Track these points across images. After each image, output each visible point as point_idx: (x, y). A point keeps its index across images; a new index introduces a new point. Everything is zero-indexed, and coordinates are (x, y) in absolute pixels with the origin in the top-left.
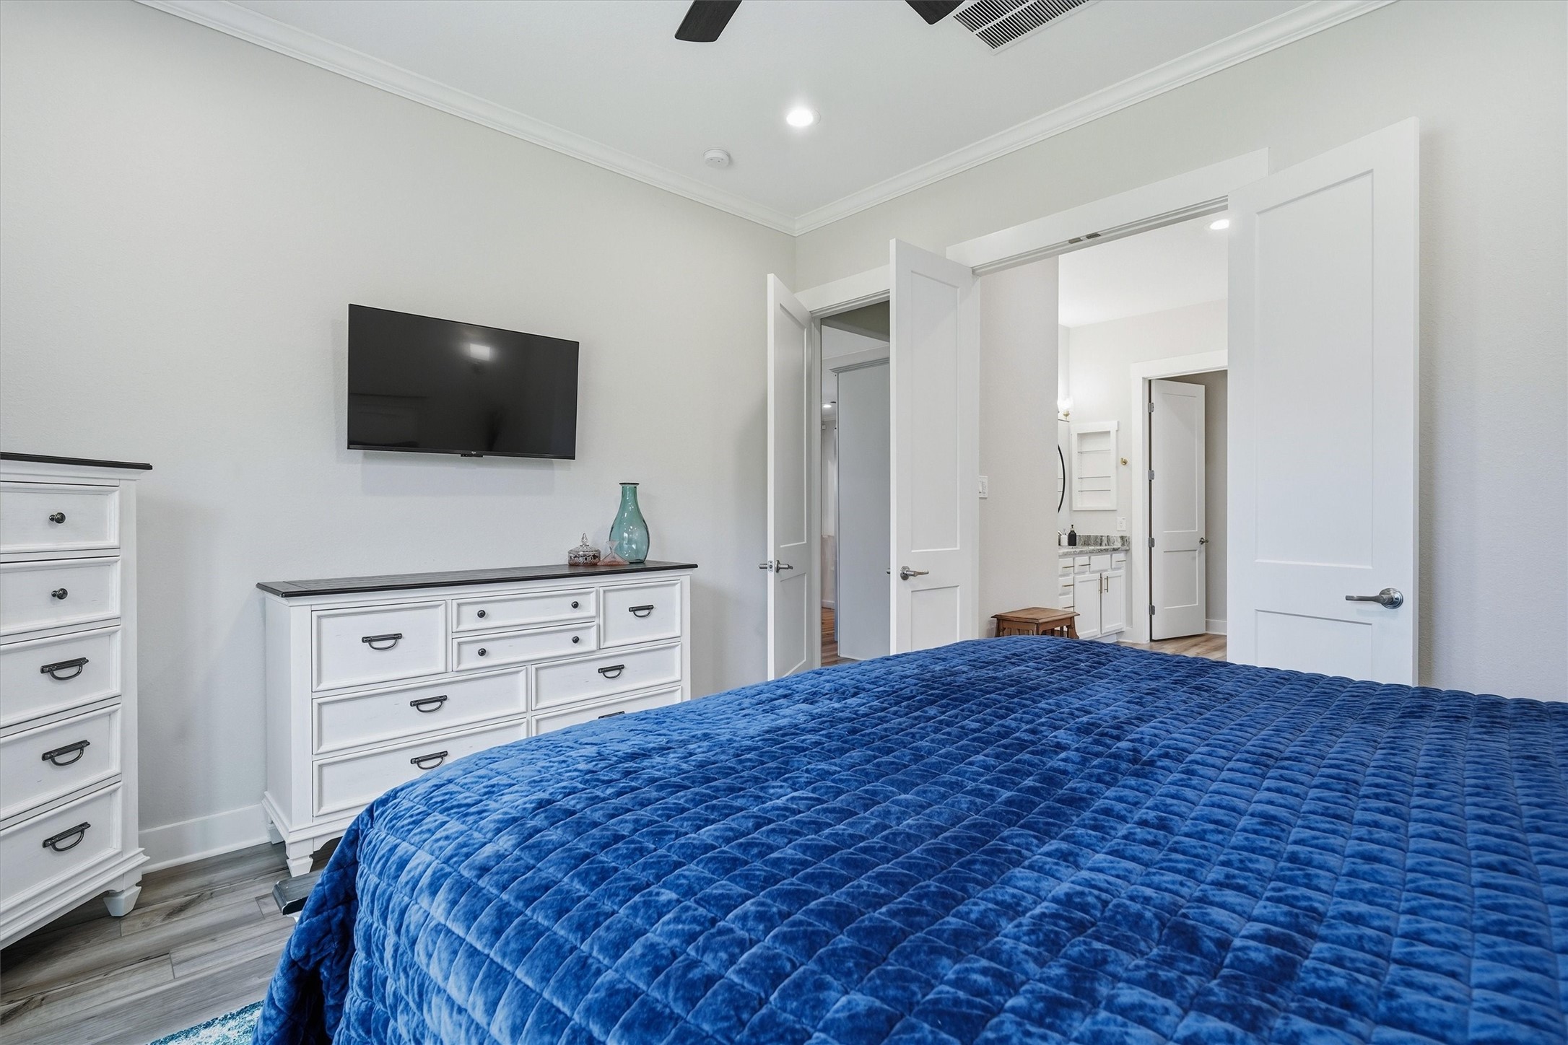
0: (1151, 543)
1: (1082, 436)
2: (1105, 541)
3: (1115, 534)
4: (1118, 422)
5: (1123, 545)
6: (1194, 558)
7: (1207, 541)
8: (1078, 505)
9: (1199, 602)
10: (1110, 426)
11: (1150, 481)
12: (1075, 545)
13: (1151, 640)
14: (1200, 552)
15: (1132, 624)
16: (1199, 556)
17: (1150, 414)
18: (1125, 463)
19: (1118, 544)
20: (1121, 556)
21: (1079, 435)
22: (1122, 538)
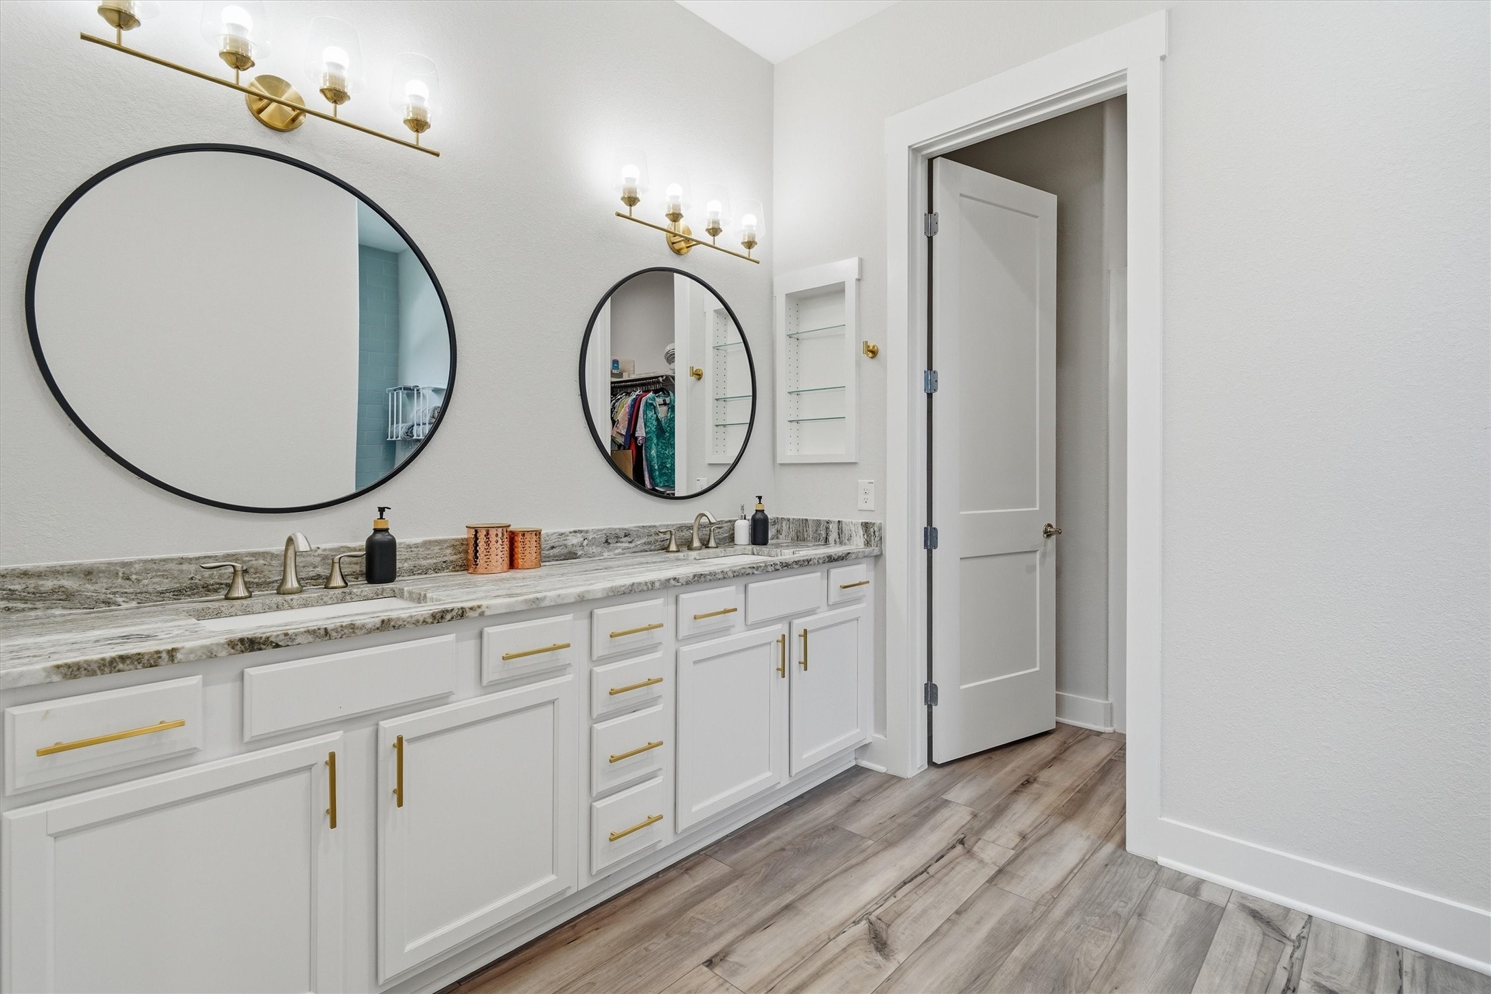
0: (930, 538)
1: (801, 300)
2: (833, 536)
3: (853, 520)
4: (861, 261)
5: (868, 543)
6: (1031, 569)
7: (1059, 532)
8: (787, 453)
9: (1041, 663)
10: (845, 269)
11: (930, 396)
12: (765, 543)
13: (931, 763)
14: (1044, 555)
15: (885, 728)
16: (1042, 563)
17: (930, 240)
18: (874, 353)
19: (857, 543)
20: (859, 572)
21: (790, 297)
22: (866, 526)
